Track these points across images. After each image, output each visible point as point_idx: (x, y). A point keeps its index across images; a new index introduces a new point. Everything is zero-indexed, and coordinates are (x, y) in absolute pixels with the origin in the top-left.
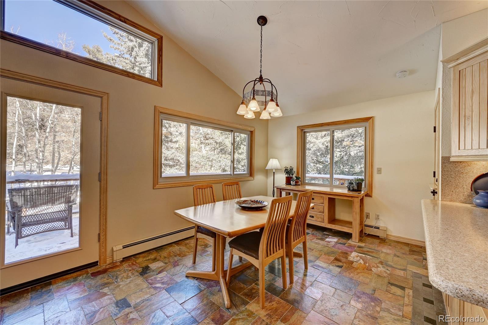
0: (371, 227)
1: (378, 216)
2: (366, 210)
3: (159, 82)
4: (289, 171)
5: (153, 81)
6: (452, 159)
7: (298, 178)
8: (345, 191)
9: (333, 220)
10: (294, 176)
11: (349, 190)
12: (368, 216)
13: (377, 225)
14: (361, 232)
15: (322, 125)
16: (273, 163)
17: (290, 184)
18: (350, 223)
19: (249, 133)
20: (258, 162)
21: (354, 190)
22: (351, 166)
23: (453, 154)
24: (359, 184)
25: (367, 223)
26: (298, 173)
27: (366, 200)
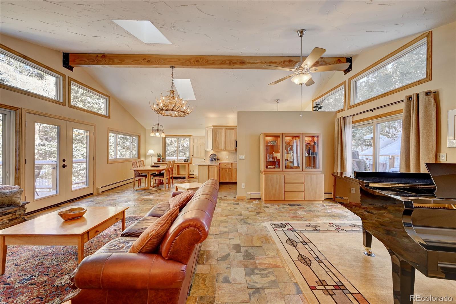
0: (191, 175)
1: (194, 170)
2: (190, 169)
3: (109, 117)
4: (159, 156)
5: (107, 116)
6: (207, 151)
7: (163, 159)
8: (183, 162)
9: (179, 174)
10: (161, 158)
11: (184, 162)
12: (190, 171)
13: (193, 174)
14: (188, 176)
15: (174, 136)
16: (151, 152)
17: (160, 161)
18: (185, 174)
19: (138, 136)
20: (142, 152)
21: (186, 162)
22: (185, 153)
23: (207, 150)
24: (188, 160)
25: (190, 174)
26: (163, 156)
27: (190, 165)
